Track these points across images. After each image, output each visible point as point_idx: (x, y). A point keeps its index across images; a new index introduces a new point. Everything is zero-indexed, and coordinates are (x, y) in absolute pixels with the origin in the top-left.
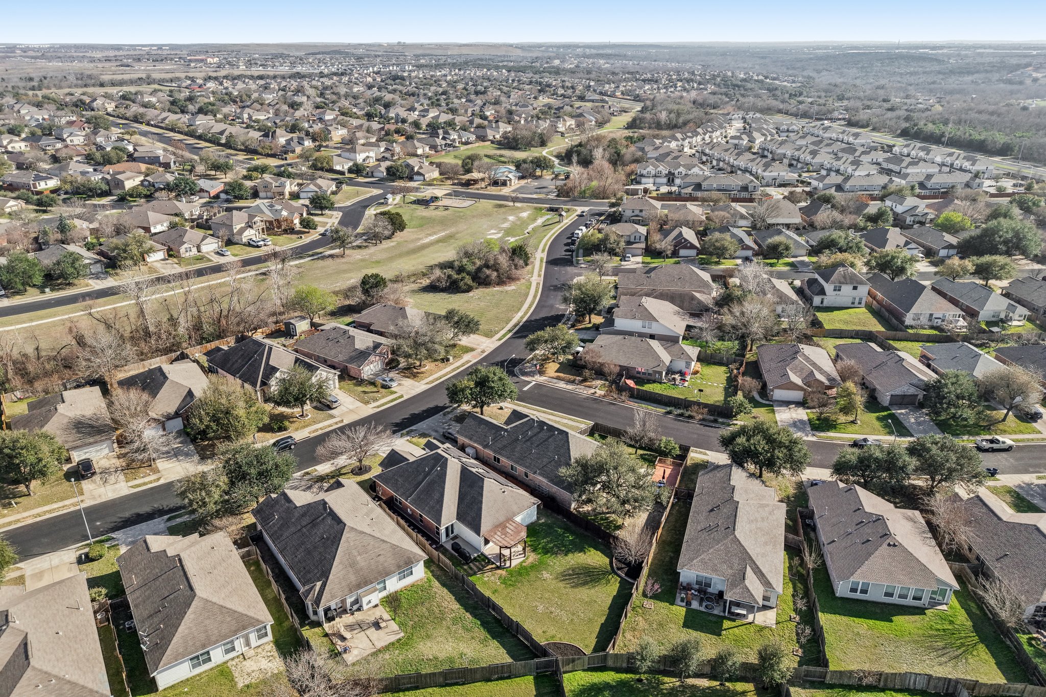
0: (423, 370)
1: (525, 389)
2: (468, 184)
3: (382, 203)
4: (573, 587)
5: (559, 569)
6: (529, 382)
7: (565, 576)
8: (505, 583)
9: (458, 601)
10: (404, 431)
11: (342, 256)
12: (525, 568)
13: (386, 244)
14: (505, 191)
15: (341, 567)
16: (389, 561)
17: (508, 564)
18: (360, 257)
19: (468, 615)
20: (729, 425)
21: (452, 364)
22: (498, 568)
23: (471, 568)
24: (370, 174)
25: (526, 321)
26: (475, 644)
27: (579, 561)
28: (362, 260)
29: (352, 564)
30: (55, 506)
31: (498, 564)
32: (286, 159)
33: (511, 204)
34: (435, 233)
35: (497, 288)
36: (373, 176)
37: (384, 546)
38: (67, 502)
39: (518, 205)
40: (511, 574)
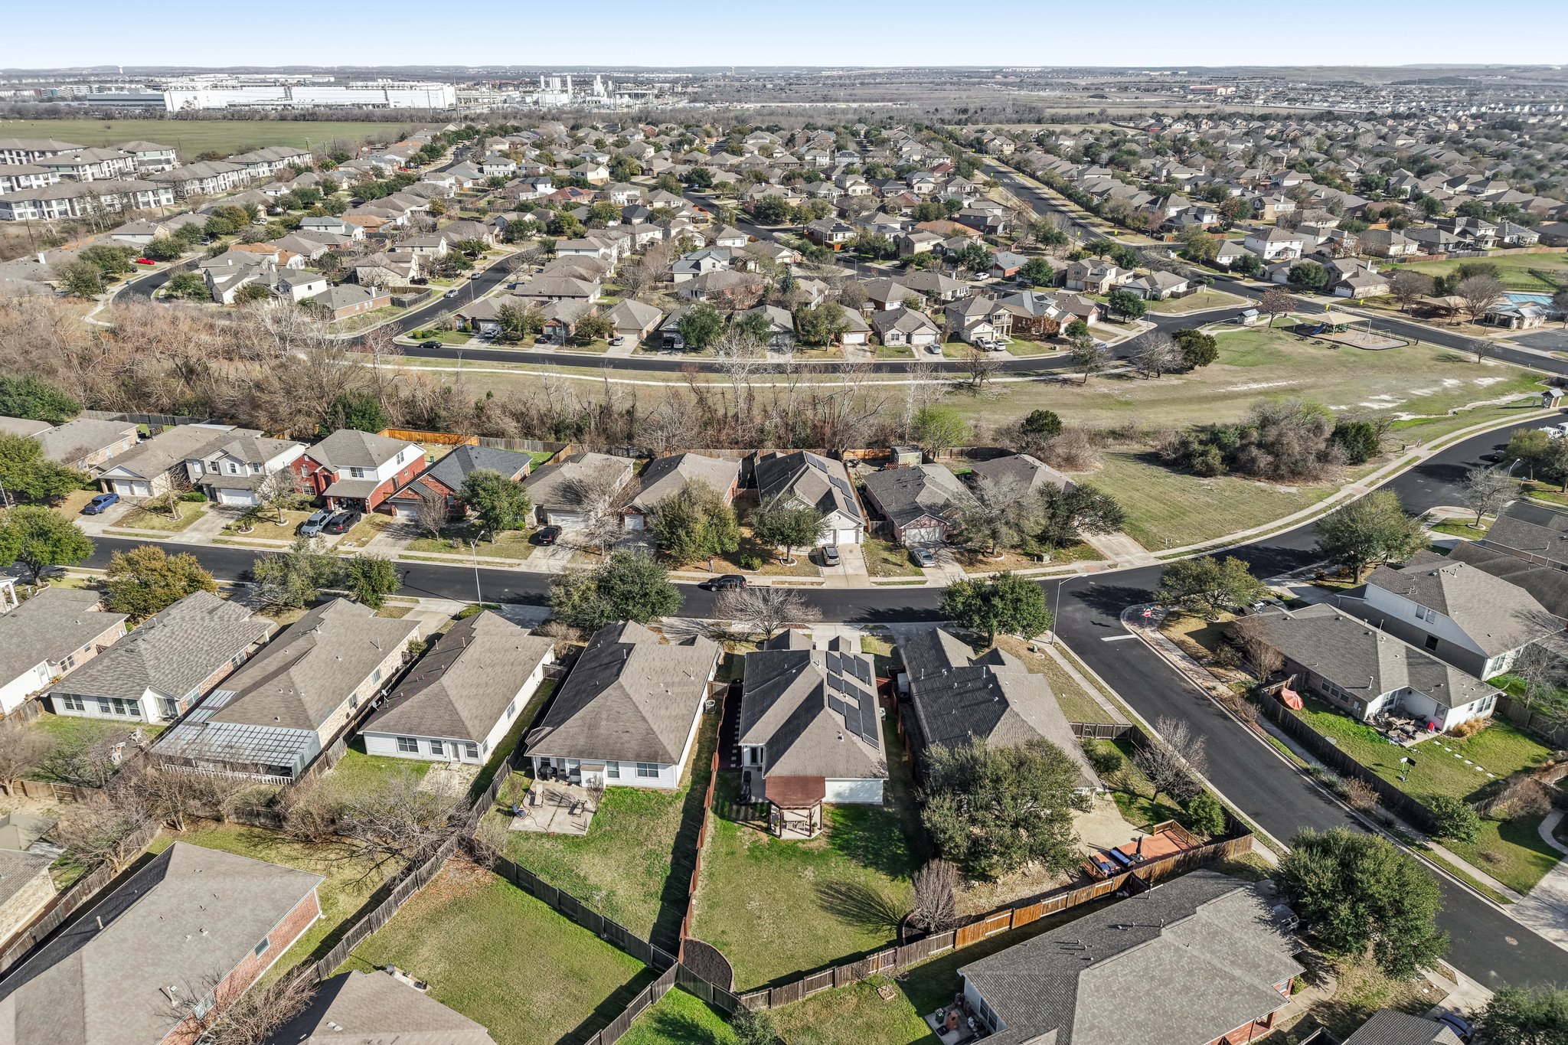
0: (992, 560)
1: (1106, 639)
2: (1433, 312)
3: (1235, 322)
4: (822, 907)
5: (834, 876)
6: (1127, 633)
7: (831, 888)
8: (752, 851)
9: (678, 837)
10: (871, 625)
11: (1079, 384)
12: (795, 849)
13: (1167, 380)
14: (1497, 336)
15: (579, 722)
16: (632, 744)
17: (778, 832)
18: (1106, 391)
19: (669, 859)
20: (1410, 843)
21: (1042, 566)
22: (766, 830)
23: (738, 812)
24: (1267, 276)
25: (1247, 546)
26: (638, 893)
27: (873, 884)
28: (1105, 396)
29: (592, 726)
30: (498, 560)
32: (1161, 239)
33: (1475, 358)
34: (1267, 380)
35: (1263, 485)
36: (1270, 280)
37: (642, 725)
38: (508, 561)
39: (1491, 362)
40: (771, 845)
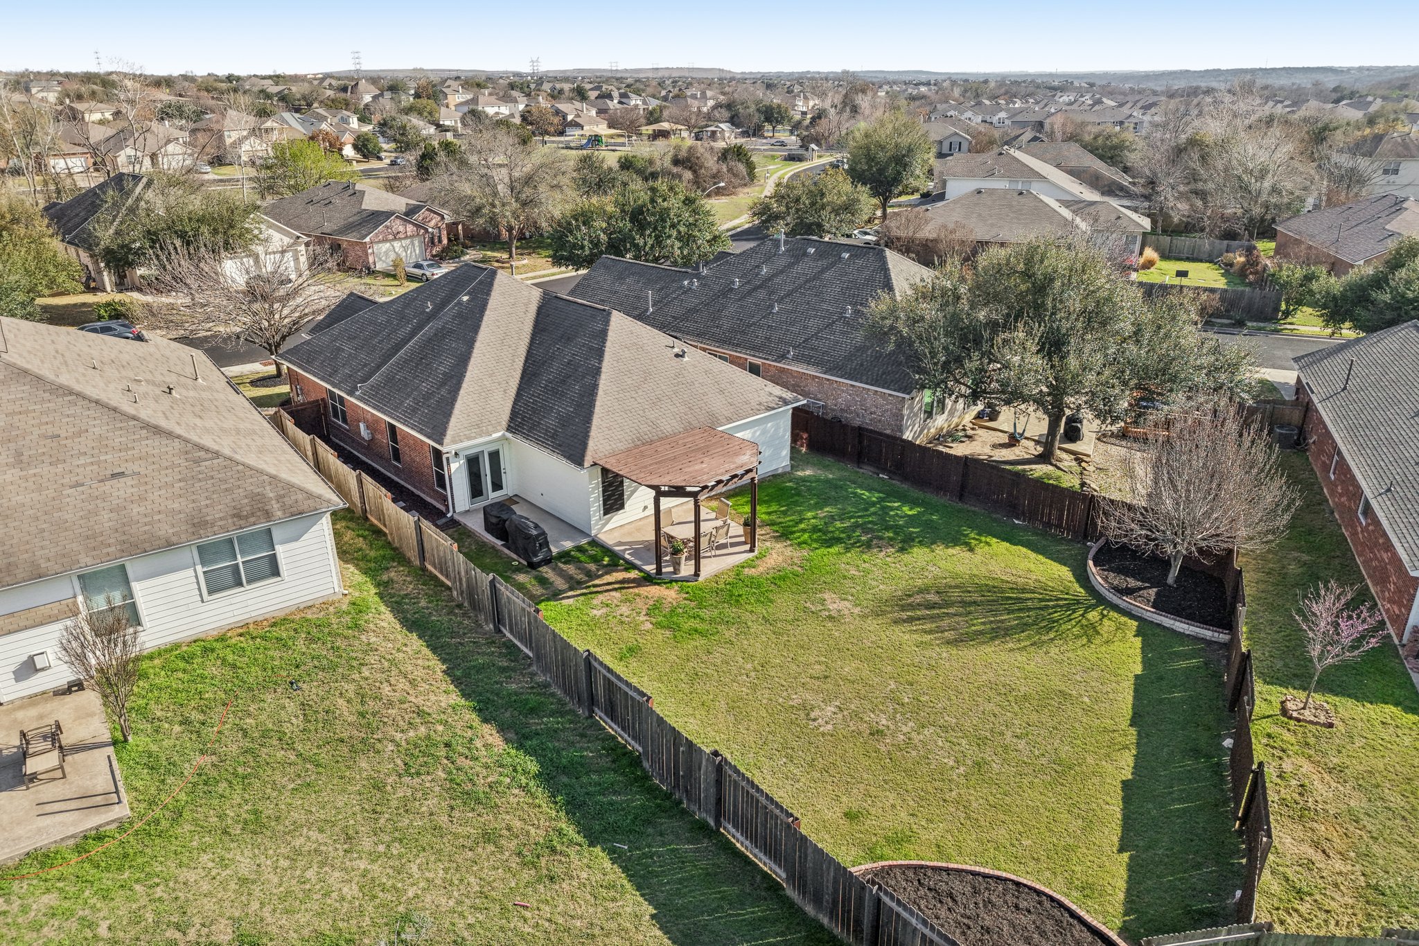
7: (915, 608)
8: (673, 627)
9: (457, 681)
12: (754, 583)
17: (687, 569)
19: (490, 735)
22: (648, 580)
23: (543, 581)
27: (960, 569)
31: (651, 568)
37: (155, 445)
40: (698, 599)
